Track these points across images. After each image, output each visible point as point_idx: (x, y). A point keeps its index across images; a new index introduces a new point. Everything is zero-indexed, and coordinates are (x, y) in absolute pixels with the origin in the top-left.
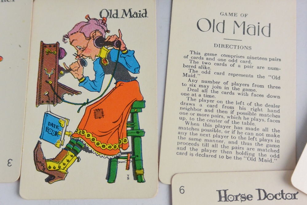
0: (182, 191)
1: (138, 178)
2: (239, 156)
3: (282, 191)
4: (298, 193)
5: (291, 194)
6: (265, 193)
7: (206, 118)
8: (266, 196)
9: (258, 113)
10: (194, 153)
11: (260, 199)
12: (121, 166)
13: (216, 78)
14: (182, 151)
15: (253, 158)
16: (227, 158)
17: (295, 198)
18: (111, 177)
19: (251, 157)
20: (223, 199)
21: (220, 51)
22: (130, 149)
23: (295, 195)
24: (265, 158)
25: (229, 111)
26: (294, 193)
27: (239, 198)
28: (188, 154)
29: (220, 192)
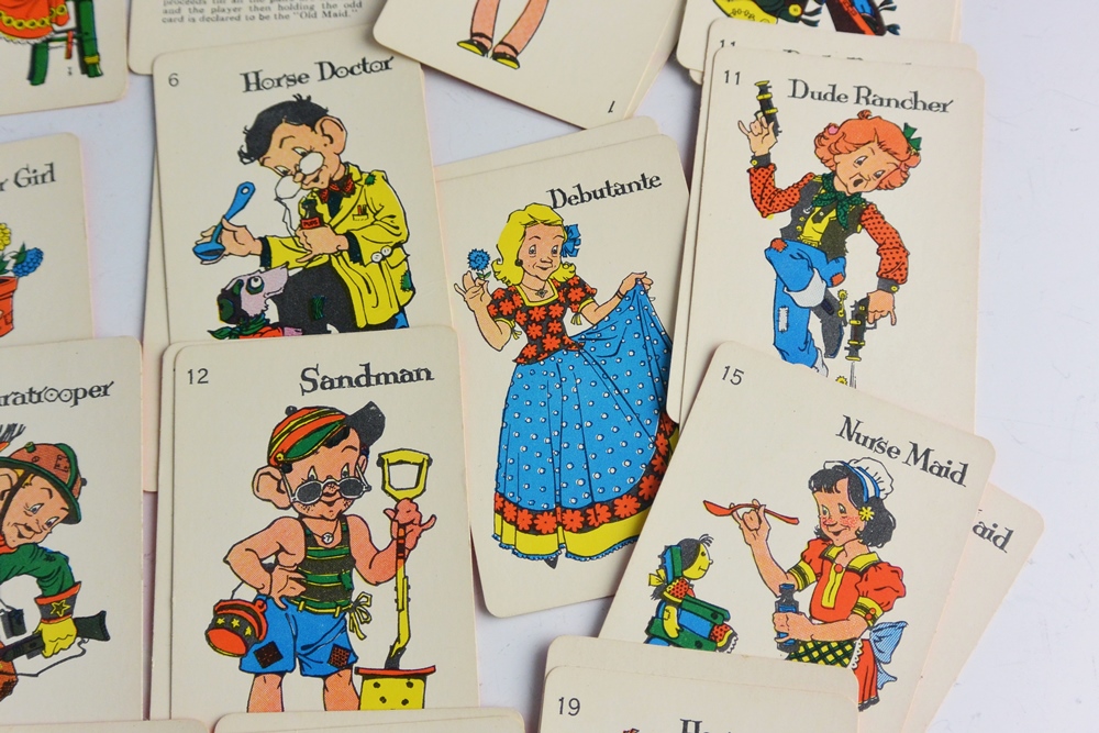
0: (174, 82)
1: (90, 70)
2: (284, 13)
3: (364, 60)
4: (392, 58)
5: (381, 63)
6: (332, 67)
8: (334, 72)
10: (197, 16)
11: (323, 78)
12: (56, 54)
14: (173, 16)
15: (312, 12)
16: (262, 18)
17: (387, 68)
18: (37, 74)
19: (307, 11)
20: (253, 87)
22: (72, 24)
23: (386, 63)
24: (333, 11)
26: (385, 59)
27: (283, 82)
28: (186, 19)
29: (246, 76)
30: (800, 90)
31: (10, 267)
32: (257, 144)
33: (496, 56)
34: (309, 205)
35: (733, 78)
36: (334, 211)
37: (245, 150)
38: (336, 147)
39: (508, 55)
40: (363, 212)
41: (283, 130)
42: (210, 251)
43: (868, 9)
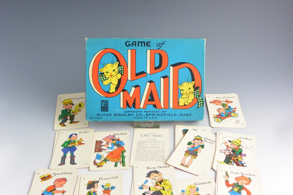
0: (136, 168)
1: (124, 165)
2: (153, 160)
3: (165, 166)
4: (170, 166)
7: (143, 154)
8: (160, 167)
9: (158, 152)
12: (119, 164)
13: (146, 146)
14: (136, 160)
15: (157, 161)
16: (150, 161)
18: (116, 166)
20: (148, 169)
21: (147, 141)
22: (121, 160)
24: (160, 161)
25: (150, 152)
26: (168, 166)
27: (153, 168)
28: (138, 160)
29: (147, 167)
30: (232, 172)
31: (110, 188)
32: (149, 175)
33: (185, 166)
34: (157, 183)
35: (221, 170)
36: (160, 184)
37: (147, 176)
38: (161, 176)
39: (187, 166)
40: (165, 184)
41: (153, 174)
42: (141, 188)
43: (241, 164)
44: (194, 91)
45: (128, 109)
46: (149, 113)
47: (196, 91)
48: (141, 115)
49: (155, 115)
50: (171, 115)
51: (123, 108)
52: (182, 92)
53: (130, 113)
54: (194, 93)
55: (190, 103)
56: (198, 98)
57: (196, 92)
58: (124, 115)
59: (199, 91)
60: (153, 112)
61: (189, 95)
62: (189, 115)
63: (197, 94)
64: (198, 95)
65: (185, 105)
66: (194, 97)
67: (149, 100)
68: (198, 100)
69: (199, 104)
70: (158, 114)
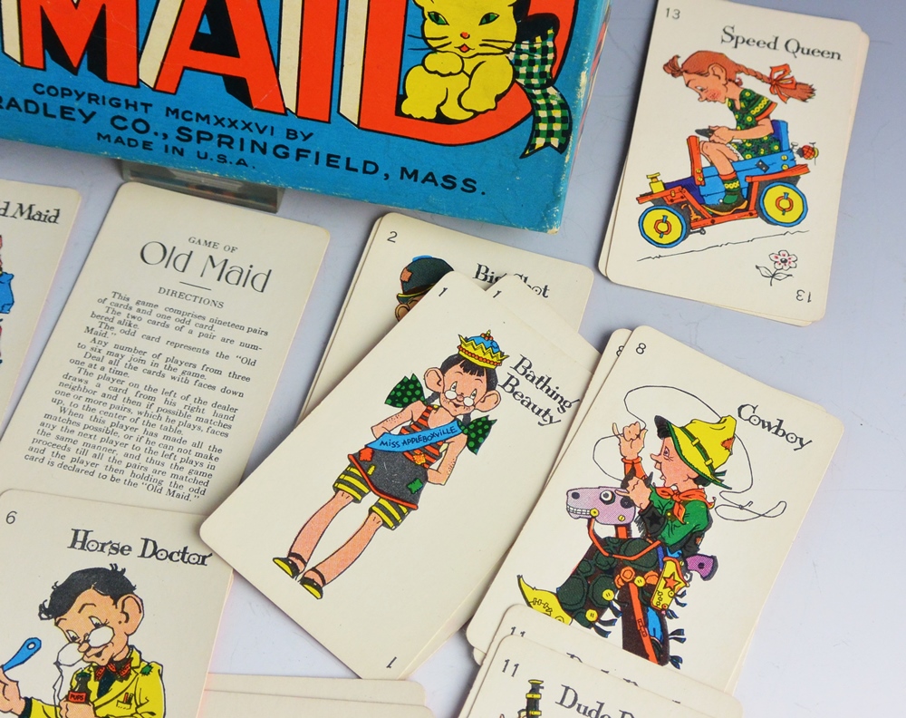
0: (11, 520)
2: (134, 480)
3: (185, 548)
4: (211, 555)
5: (199, 556)
6: (155, 547)
7: (99, 408)
8: (155, 553)
9: (195, 415)
10: (57, 461)
11: (143, 555)
13: (142, 345)
14: (36, 455)
15: (159, 487)
16: (113, 479)
17: (203, 563)
19: (155, 485)
20: (78, 545)
21: (166, 301)
23: (204, 557)
24: (178, 491)
25: (145, 402)
26: (203, 554)
27: (107, 548)
28: (46, 461)
29: (77, 532)
30: (568, 701)
32: (59, 603)
33: (305, 581)
34: (83, 677)
35: (511, 668)
36: (102, 691)
37: (47, 605)
38: (128, 627)
39: (315, 583)
40: (128, 701)
41: (89, 595)
43: (659, 634)
44: (519, 40)
45: (55, 74)
46: (195, 126)
47: (533, 41)
48: (141, 126)
49: (237, 145)
50: (342, 163)
51: (22, 64)
52: (431, 29)
53: (69, 101)
54: (512, 56)
55: (476, 114)
56: (537, 92)
57: (533, 50)
58: (32, 107)
59: (550, 44)
60: (226, 123)
61: (479, 59)
62: (460, 184)
63: (532, 63)
64: (542, 74)
65: (441, 118)
66: (514, 81)
67: (200, 43)
68: (538, 107)
69: (536, 133)
70: (254, 143)
